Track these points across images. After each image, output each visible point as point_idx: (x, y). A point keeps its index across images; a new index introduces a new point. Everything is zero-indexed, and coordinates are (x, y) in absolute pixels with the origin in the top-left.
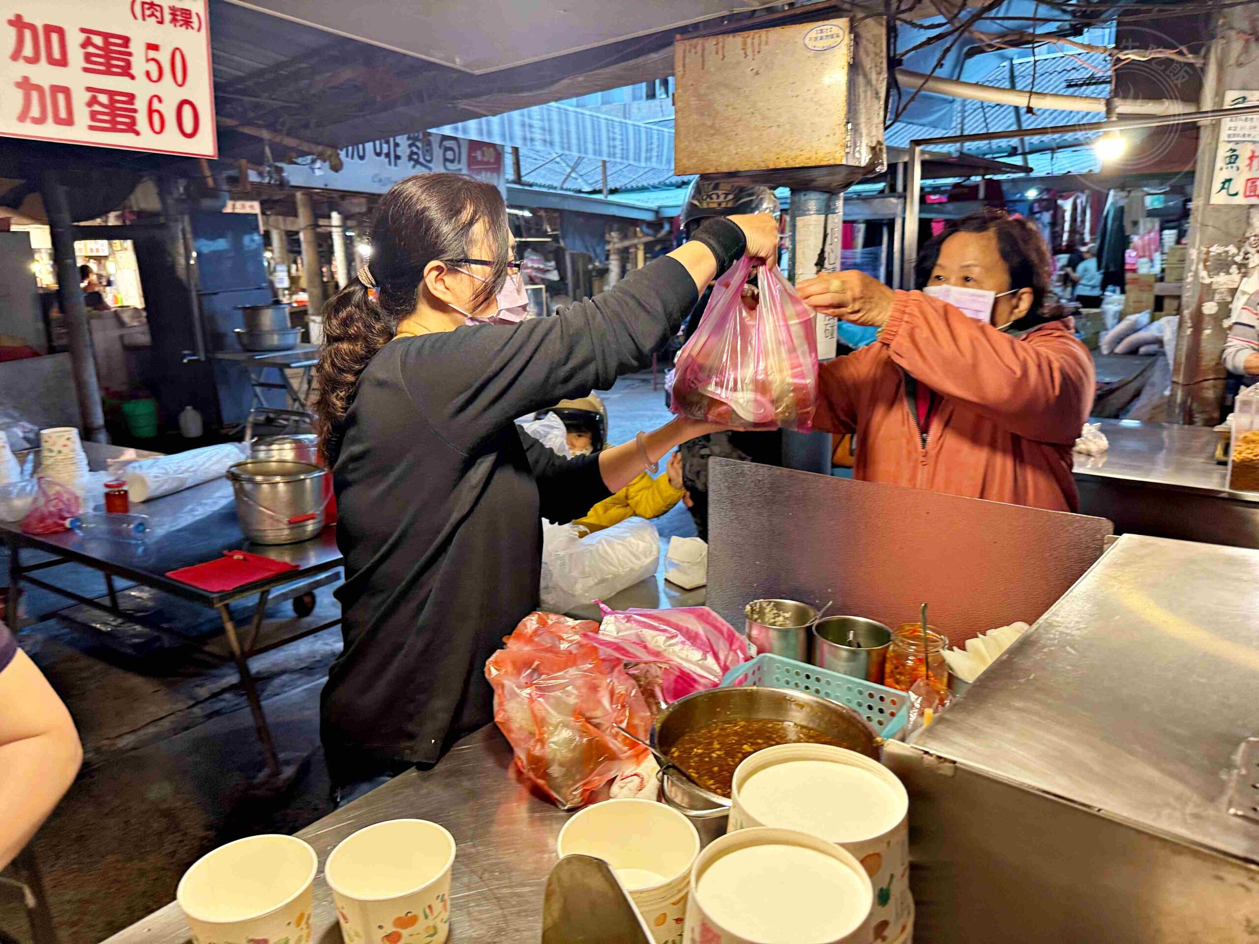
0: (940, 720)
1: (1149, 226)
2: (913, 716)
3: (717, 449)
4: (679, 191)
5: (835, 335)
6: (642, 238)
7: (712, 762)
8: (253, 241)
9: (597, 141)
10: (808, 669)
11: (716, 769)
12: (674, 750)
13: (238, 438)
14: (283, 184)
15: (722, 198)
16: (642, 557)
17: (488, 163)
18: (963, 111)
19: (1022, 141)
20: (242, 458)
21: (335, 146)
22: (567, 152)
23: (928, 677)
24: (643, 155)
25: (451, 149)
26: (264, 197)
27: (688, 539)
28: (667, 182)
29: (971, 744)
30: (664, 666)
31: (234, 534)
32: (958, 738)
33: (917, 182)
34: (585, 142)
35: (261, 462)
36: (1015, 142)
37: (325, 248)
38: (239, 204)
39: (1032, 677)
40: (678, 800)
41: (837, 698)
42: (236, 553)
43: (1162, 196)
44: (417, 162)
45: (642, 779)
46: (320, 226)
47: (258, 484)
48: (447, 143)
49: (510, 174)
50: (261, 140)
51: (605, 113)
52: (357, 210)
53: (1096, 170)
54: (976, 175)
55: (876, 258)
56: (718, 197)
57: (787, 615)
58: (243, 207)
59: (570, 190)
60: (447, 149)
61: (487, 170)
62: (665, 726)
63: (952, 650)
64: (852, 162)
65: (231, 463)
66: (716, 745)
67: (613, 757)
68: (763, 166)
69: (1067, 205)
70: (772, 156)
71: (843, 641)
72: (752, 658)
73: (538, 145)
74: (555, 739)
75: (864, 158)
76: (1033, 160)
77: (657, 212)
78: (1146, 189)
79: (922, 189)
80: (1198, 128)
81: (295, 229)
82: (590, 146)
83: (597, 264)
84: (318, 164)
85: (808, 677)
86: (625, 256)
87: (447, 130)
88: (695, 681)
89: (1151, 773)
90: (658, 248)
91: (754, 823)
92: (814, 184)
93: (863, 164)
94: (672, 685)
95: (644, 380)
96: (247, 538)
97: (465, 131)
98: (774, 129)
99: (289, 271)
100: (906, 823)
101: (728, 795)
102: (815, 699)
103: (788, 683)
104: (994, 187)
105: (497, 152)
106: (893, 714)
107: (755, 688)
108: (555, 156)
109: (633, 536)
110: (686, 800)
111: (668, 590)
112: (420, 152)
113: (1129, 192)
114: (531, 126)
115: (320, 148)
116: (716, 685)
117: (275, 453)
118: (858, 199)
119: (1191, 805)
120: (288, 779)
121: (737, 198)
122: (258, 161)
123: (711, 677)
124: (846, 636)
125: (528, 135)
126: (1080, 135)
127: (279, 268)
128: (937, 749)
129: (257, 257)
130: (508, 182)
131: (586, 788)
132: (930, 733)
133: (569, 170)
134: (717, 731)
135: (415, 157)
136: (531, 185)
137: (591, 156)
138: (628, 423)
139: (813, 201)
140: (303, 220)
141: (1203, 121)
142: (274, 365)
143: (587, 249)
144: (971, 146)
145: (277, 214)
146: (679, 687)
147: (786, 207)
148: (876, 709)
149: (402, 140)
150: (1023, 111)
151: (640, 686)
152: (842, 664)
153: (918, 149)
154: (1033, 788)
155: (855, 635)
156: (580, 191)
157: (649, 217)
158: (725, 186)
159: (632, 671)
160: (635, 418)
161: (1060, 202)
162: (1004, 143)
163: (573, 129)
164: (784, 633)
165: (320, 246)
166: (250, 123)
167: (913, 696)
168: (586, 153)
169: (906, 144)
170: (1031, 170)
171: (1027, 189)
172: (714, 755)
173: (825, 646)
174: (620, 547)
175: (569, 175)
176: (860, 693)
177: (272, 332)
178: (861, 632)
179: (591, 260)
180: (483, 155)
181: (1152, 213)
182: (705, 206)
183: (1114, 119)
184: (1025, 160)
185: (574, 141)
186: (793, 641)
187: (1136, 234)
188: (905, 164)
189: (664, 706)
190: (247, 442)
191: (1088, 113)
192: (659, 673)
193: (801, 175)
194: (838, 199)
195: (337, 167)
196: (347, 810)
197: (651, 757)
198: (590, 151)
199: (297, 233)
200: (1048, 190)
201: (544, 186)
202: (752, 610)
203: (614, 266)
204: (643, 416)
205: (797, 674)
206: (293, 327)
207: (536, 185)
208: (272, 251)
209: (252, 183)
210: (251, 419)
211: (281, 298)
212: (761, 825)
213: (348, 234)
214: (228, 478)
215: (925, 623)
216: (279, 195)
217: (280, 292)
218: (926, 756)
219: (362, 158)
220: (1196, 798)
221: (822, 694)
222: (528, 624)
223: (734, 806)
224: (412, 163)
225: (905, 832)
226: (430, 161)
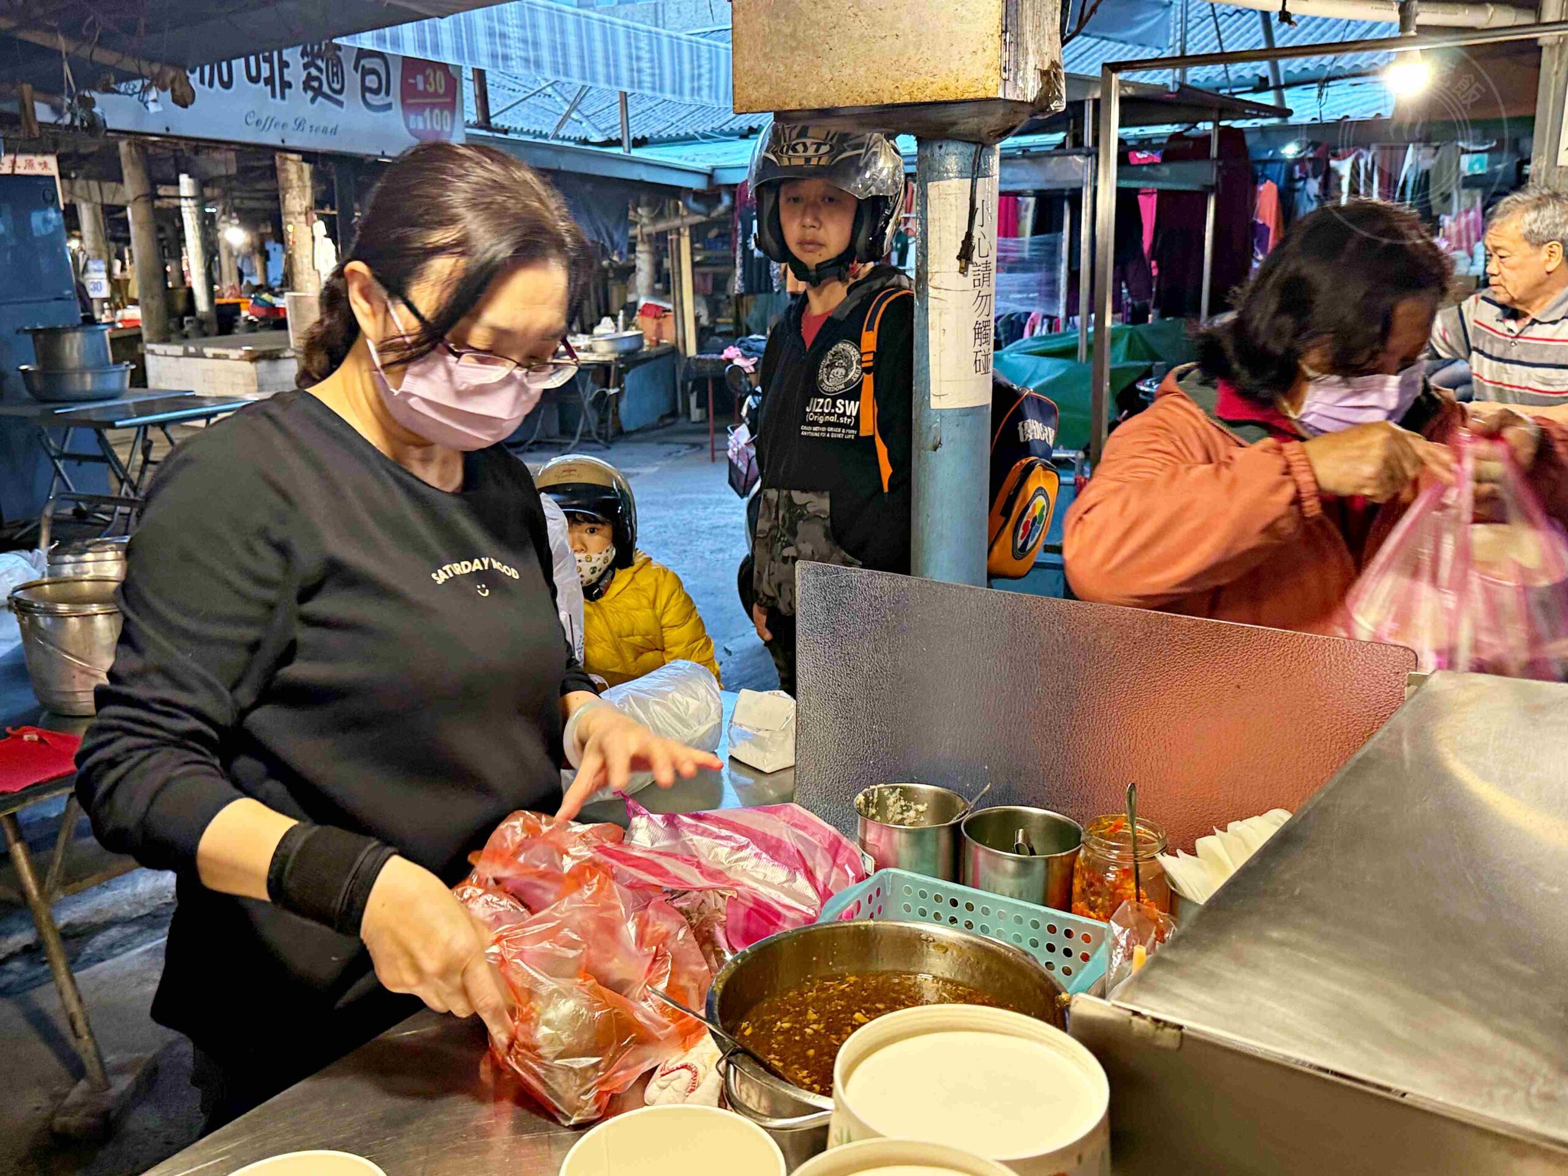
0: (1158, 962)
1: (1466, 201)
2: (1117, 960)
3: (807, 548)
4: (744, 143)
5: (991, 369)
6: (687, 217)
7: (806, 1043)
8: (46, 221)
9: (612, 61)
10: (956, 891)
11: (811, 1052)
12: (744, 1025)
13: (29, 544)
14: (94, 126)
15: (811, 152)
16: (693, 722)
17: (436, 94)
18: (1185, 21)
19: (1275, 68)
20: (35, 575)
21: (181, 65)
22: (563, 79)
23: (1138, 898)
24: (687, 85)
25: (374, 72)
26: (62, 150)
27: (766, 693)
28: (726, 128)
29: (1203, 997)
30: (728, 894)
31: (24, 700)
32: (1183, 988)
33: (1115, 132)
34: (592, 62)
35: (66, 581)
36: (1263, 68)
37: (169, 232)
38: (21, 160)
39: (1297, 892)
40: (752, 1104)
41: (999, 934)
42: (25, 732)
43: (1486, 156)
44: (318, 92)
45: (696, 1074)
46: (160, 197)
47: (62, 617)
48: (367, 63)
49: (470, 111)
50: (55, 53)
51: (625, 17)
52: (222, 171)
53: (1387, 114)
54: (1205, 121)
55: (1053, 251)
56: (806, 149)
57: (921, 808)
58: (30, 164)
59: (569, 139)
60: (366, 72)
61: (433, 106)
62: (731, 987)
63: (1176, 855)
64: (1011, 96)
65: (16, 584)
66: (812, 1015)
67: (644, 1039)
68: (874, 100)
69: (1344, 168)
70: (889, 85)
71: (1008, 845)
72: (868, 876)
73: (517, 67)
74: (551, 1014)
75: (1030, 88)
76: (1292, 98)
77: (710, 176)
78: (1461, 144)
79: (1121, 142)
80: (1540, 48)
81: (118, 201)
82: (600, 69)
83: (615, 258)
84: (153, 94)
85: (954, 903)
86: (661, 245)
87: (366, 41)
88: (778, 915)
89: (1480, 1034)
90: (713, 233)
91: (867, 1132)
92: (952, 130)
93: (1030, 97)
94: (741, 924)
95: (693, 445)
96: (44, 706)
97: (396, 42)
98: (889, 40)
99: (110, 272)
100: (1107, 1124)
101: (827, 1092)
102: (965, 937)
103: (923, 913)
104: (1232, 139)
105: (450, 76)
106: (1085, 958)
107: (872, 923)
108: (544, 84)
109: (677, 690)
110: (764, 1103)
111: (734, 774)
112: (324, 78)
113: (1437, 148)
114: (503, 36)
115: (156, 68)
116: (810, 920)
117: (89, 567)
118: (1023, 157)
119: (1540, 1081)
120: (123, 1094)
121: (834, 151)
122: (50, 88)
123: (804, 908)
124: (1014, 838)
125: (500, 50)
126: (1363, 59)
127: (91, 266)
128: (1153, 1007)
129: (54, 247)
130: (468, 125)
131: (605, 1088)
132: (1142, 982)
133: (567, 108)
134: (814, 994)
135: (316, 84)
136: (506, 132)
137: (602, 85)
138: (671, 513)
139: (953, 157)
140: (130, 189)
141: (1546, 38)
142: (88, 423)
143: (599, 234)
144: (1197, 75)
145: (87, 177)
146: (753, 926)
147: (912, 169)
148: (1059, 950)
149: (292, 55)
150: (1275, 22)
151: (692, 926)
152: (1008, 883)
153: (1116, 77)
154: (1304, 1063)
155: (1026, 837)
156: (586, 142)
157: (697, 183)
158: (816, 132)
159: (678, 904)
160: (682, 504)
161: (1333, 163)
162: (1246, 70)
163: (572, 40)
164: (918, 836)
165: (160, 229)
166: (34, 24)
167: (1117, 929)
168: (594, 79)
169: (1096, 72)
170: (1290, 112)
171: (1283, 144)
172: (808, 1031)
173: (980, 855)
174: (658, 708)
175: (568, 115)
176: (1035, 925)
177: (83, 370)
178: (1035, 830)
179: (605, 253)
180: (426, 81)
181: (1471, 182)
182: (786, 162)
183: (1412, 33)
184: (1281, 98)
185: (574, 61)
186: (930, 847)
187: (1449, 213)
188: (1097, 103)
189: (729, 957)
190: (43, 550)
191: (1376, 24)
192: (721, 904)
193: (933, 115)
194: (993, 154)
195: (184, 100)
196: (219, 1140)
197: (708, 1037)
198: (601, 77)
199: (123, 208)
200: (1315, 145)
201: (528, 133)
202: (868, 802)
203: (643, 261)
204: (692, 501)
205: (938, 898)
206: (117, 362)
207: (515, 131)
208: (81, 238)
209: (42, 125)
210: (48, 512)
211: (97, 316)
212: (880, 1136)
213: (208, 210)
214: (10, 607)
215: (1132, 815)
216: (90, 146)
217: (96, 305)
218: (1135, 1019)
219: (227, 85)
220: (1545, 1069)
221: (977, 929)
222: (508, 834)
223: (837, 1109)
224: (310, 94)
225: (1104, 1139)
226: (340, 92)
